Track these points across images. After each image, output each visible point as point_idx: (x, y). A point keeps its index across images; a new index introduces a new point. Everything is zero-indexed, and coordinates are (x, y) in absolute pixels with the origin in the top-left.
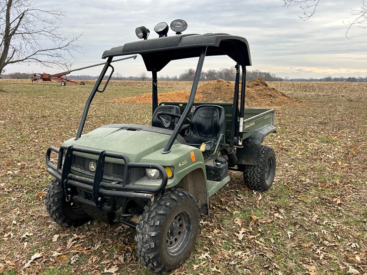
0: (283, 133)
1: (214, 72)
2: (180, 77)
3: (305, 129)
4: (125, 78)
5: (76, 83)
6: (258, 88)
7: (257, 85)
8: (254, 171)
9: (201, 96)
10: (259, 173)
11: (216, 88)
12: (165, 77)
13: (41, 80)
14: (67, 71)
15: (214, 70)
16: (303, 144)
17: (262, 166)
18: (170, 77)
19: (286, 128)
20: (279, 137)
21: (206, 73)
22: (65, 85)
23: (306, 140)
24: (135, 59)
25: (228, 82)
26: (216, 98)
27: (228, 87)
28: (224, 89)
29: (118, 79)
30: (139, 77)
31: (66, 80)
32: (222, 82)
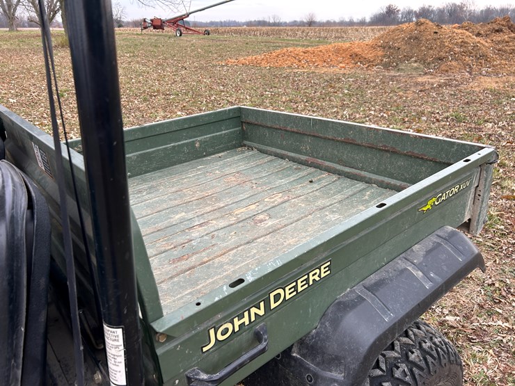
1: (431, 9)
4: (286, 23)
5: (198, 33)
6: (498, 37)
7: (497, 31)
9: (380, 53)
11: (410, 38)
12: (347, 20)
13: (152, 28)
14: (184, 13)
15: (430, 6)
18: (355, 20)
21: (415, 12)
22: (181, 35)
25: (438, 26)
26: (408, 58)
27: (436, 36)
28: (427, 40)
29: (275, 24)
30: (305, 21)
31: (184, 27)
32: (425, 26)
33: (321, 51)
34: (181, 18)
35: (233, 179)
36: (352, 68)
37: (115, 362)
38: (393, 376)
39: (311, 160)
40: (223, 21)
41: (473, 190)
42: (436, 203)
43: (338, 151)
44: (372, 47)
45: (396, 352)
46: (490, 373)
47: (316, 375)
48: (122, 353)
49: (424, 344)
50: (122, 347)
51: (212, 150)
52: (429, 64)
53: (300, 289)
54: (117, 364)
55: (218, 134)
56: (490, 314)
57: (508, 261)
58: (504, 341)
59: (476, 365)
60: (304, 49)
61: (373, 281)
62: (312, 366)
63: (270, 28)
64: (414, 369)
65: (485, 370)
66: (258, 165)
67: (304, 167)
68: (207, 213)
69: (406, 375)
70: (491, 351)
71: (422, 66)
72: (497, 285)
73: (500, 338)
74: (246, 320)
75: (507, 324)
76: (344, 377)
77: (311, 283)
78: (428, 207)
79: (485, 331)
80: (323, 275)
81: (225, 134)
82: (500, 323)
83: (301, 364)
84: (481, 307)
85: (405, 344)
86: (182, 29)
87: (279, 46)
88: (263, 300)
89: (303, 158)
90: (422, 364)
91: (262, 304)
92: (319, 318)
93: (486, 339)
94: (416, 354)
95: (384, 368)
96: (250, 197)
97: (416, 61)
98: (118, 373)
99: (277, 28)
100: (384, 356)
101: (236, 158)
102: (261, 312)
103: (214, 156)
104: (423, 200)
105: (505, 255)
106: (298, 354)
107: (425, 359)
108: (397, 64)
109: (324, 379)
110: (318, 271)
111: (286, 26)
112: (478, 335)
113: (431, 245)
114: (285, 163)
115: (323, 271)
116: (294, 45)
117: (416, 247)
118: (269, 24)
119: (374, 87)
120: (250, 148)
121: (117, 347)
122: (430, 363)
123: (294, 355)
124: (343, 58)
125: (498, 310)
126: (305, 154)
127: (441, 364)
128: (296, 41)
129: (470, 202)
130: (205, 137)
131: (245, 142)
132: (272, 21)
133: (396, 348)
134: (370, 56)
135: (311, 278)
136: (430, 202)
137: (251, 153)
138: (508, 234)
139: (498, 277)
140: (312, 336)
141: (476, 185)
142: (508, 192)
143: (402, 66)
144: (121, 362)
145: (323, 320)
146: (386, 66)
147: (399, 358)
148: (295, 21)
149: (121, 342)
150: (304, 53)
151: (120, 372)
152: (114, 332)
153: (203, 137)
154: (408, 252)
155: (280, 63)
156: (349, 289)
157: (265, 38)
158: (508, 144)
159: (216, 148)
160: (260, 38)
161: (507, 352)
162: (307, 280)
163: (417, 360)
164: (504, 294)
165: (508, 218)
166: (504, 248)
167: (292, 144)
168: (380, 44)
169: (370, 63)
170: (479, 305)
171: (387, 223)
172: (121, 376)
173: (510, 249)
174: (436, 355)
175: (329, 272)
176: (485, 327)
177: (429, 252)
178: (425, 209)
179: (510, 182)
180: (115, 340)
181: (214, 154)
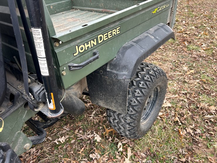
0: (188, 17)
3: (211, 12)
8: (119, 119)
10: (129, 124)
16: (209, 32)
17: (134, 112)
19: (193, 11)
20: (184, 22)
23: (212, 27)
35: (71, 20)
37: (40, 46)
38: (144, 79)
39: (104, 10)
41: (170, 9)
42: (158, 11)
43: (115, 4)
45: (145, 72)
46: (175, 89)
47: (117, 75)
48: (42, 41)
49: (154, 69)
50: (42, 38)
51: (58, 10)
53: (109, 37)
54: (41, 47)
55: (61, 2)
56: (175, 71)
57: (180, 53)
58: (180, 78)
59: (171, 87)
61: (136, 40)
62: (115, 72)
64: (151, 76)
65: (174, 88)
66: (81, 15)
67: (102, 14)
68: (62, 31)
69: (149, 78)
70: (175, 82)
72: (177, 61)
73: (178, 78)
74: (89, 45)
75: (181, 73)
76: (128, 73)
77: (113, 35)
78: (155, 12)
79: (173, 76)
80: (118, 33)
81: (64, 2)
82: (178, 73)
83: (111, 72)
84: (171, 69)
85: (147, 69)
88: (96, 38)
89: (101, 10)
90: (154, 75)
91: (95, 39)
92: (117, 53)
93: (174, 79)
94: (152, 72)
95: (141, 77)
96: (80, 24)
98: (41, 52)
100: (140, 74)
101: (70, 13)
102: (95, 44)
103: (60, 13)
104: (153, 8)
105: (179, 52)
106: (109, 69)
107: (155, 73)
109: (120, 75)
110: (115, 30)
112: (171, 78)
113: (156, 29)
114: (93, 13)
115: (117, 31)
117: (151, 29)
120: (76, 9)
121: (40, 38)
122: (157, 74)
123: (108, 70)
125: (177, 69)
126: (102, 8)
127: (160, 75)
129: (169, 15)
130: (55, 3)
131: (74, 7)
133: (144, 71)
135: (113, 33)
136: (155, 10)
137: (77, 11)
138: (180, 44)
139: (177, 59)
140: (115, 60)
141: (171, 7)
142: (179, 30)
144: (42, 46)
145: (118, 54)
147: (146, 74)
149: (41, 36)
151: (42, 51)
152: (37, 31)
153: (54, 4)
154: (148, 31)
156: (127, 43)
158: (179, 13)
159: (61, 9)
161: (181, 82)
162: (112, 33)
163: (152, 74)
164: (179, 64)
165: (180, 39)
166: (179, 49)
167: (95, 4)
170: (171, 68)
171: (140, 15)
172: (43, 53)
173: (181, 50)
174: (159, 72)
175: (119, 32)
176: (173, 75)
177: (155, 31)
178: (154, 12)
179: (180, 26)
180: (38, 35)
181: (60, 12)
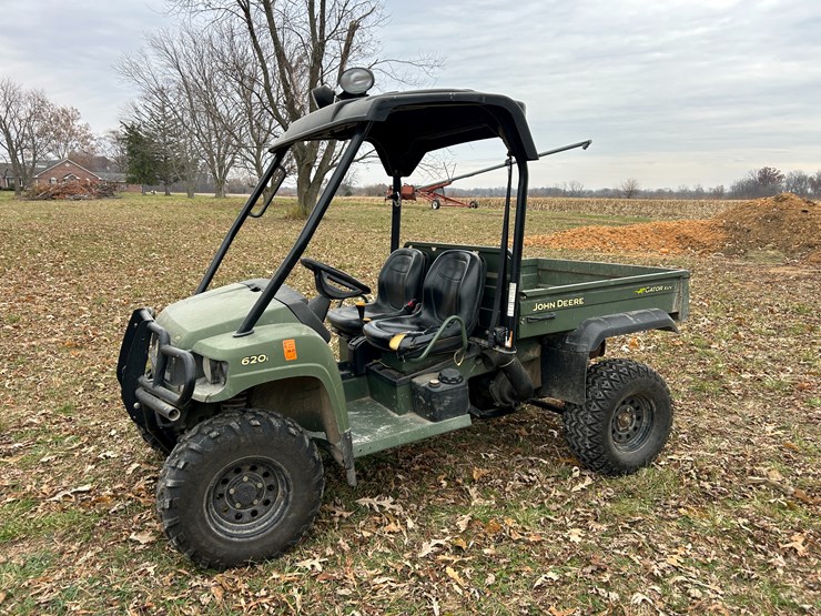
2: (733, 188)
4: (591, 192)
5: (462, 205)
8: (578, 420)
9: (721, 236)
10: (589, 426)
11: (766, 218)
17: (598, 408)
22: (438, 208)
24: (585, 148)
25: (808, 202)
26: (762, 243)
27: (804, 216)
28: (792, 221)
29: (573, 194)
30: (622, 189)
31: (443, 197)
32: (789, 201)
33: (635, 231)
34: (441, 186)
36: (679, 254)
40: (493, 188)
44: (710, 228)
52: (793, 252)
60: (611, 228)
63: (565, 199)
71: (782, 255)
86: (440, 199)
87: (577, 224)
97: (774, 248)
99: (576, 199)
108: (746, 251)
111: (591, 197)
116: (598, 223)
118: (565, 194)
119: (701, 276)
124: (667, 240)
128: (603, 217)
132: (568, 189)
134: (706, 239)
143: (752, 254)
146: (730, 254)
148: (606, 190)
150: (612, 232)
155: (576, 244)
157: (558, 213)
160: (549, 214)
168: (721, 224)
169: (706, 249)
